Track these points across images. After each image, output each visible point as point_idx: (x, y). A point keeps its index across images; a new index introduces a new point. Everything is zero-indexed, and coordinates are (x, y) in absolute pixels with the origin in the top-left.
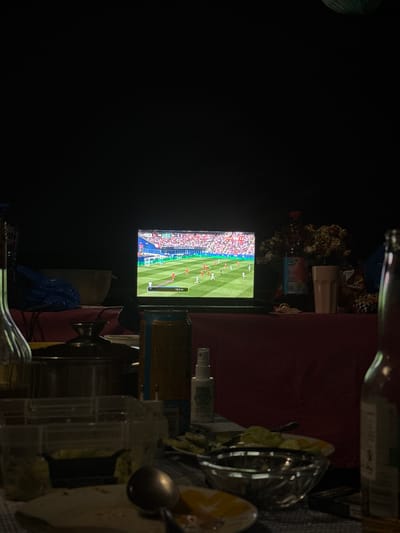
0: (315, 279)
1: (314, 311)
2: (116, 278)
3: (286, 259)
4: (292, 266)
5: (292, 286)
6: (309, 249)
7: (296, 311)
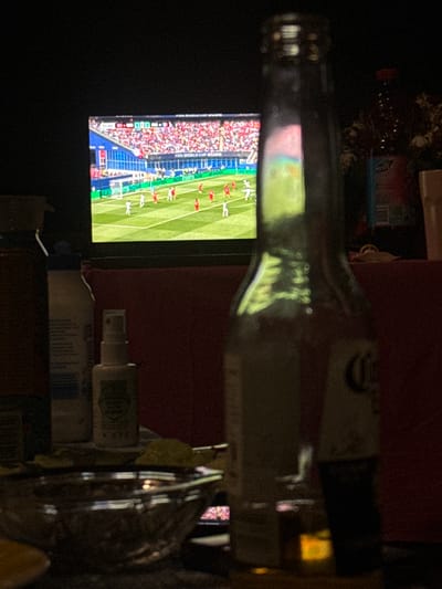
0: (424, 194)
1: (426, 258)
2: (52, 210)
3: (371, 161)
4: (382, 174)
5: (384, 211)
6: (419, 141)
7: (388, 258)
